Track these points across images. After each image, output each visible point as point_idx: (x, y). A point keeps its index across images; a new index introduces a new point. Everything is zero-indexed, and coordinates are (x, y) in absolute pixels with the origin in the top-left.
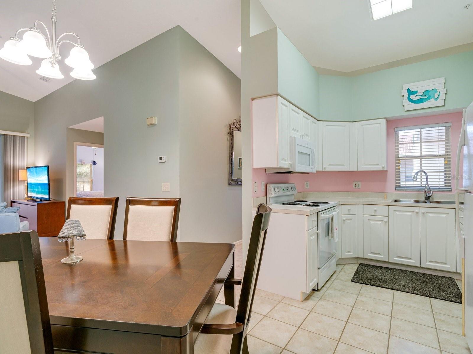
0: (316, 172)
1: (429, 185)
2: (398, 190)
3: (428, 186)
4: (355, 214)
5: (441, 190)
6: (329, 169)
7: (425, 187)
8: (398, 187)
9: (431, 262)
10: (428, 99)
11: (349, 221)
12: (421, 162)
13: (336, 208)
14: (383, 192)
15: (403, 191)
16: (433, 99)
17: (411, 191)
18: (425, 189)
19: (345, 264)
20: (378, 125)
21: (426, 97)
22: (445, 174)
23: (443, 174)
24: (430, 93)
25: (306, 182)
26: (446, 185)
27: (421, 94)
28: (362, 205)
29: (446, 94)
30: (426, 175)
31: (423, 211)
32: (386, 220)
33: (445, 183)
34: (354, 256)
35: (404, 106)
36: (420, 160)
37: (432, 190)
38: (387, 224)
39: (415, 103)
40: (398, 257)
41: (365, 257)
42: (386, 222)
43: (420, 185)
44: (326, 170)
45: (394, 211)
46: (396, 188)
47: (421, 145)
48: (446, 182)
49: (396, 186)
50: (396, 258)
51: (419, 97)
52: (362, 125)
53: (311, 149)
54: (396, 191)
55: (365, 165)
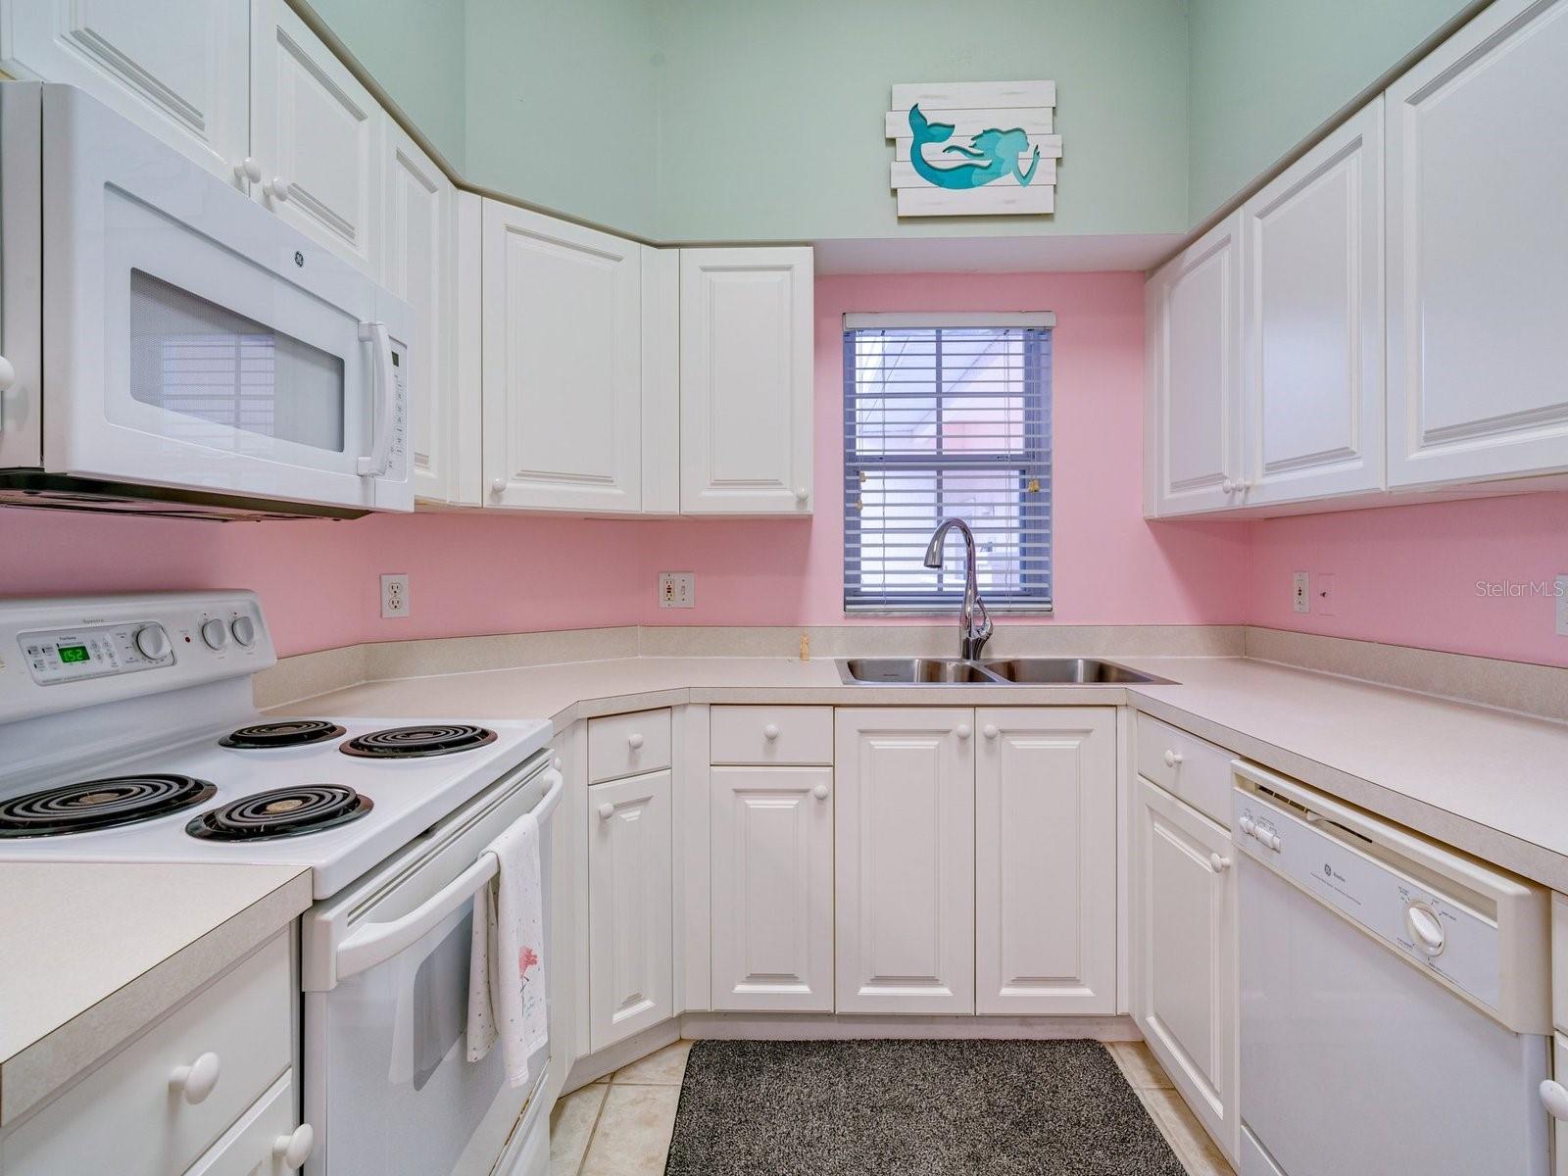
0: (411, 508)
1: (979, 589)
2: (858, 615)
3: (976, 593)
4: (667, 763)
5: (1017, 610)
6: (525, 495)
7: (962, 598)
8: (853, 596)
9: (1020, 981)
10: (992, 172)
11: (632, 815)
12: (940, 484)
13: (544, 766)
14: (791, 621)
15: (876, 617)
16: (1010, 178)
17: (906, 618)
18: (964, 609)
19: (613, 1075)
20: (779, 275)
21: (985, 163)
22: (1024, 538)
23: (1015, 538)
24: (1002, 146)
25: (387, 580)
26: (1028, 585)
27: (966, 143)
28: (705, 711)
29: (1059, 161)
30: (969, 542)
31: (990, 728)
32: (821, 788)
33: (1024, 578)
34: (665, 1015)
35: (894, 192)
36: (934, 473)
37: (991, 610)
38: (829, 803)
39: (940, 185)
40: (879, 980)
41: (717, 1007)
42: (821, 799)
43: (935, 589)
44: (510, 502)
45: (862, 732)
46: (846, 603)
47: (939, 404)
48: (1027, 572)
49: (847, 592)
50: (868, 985)
51: (957, 159)
52: (705, 269)
53: (359, 321)
54: (846, 618)
55: (718, 484)
